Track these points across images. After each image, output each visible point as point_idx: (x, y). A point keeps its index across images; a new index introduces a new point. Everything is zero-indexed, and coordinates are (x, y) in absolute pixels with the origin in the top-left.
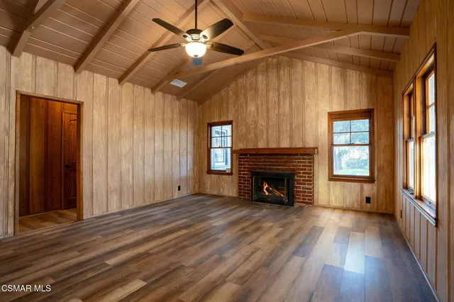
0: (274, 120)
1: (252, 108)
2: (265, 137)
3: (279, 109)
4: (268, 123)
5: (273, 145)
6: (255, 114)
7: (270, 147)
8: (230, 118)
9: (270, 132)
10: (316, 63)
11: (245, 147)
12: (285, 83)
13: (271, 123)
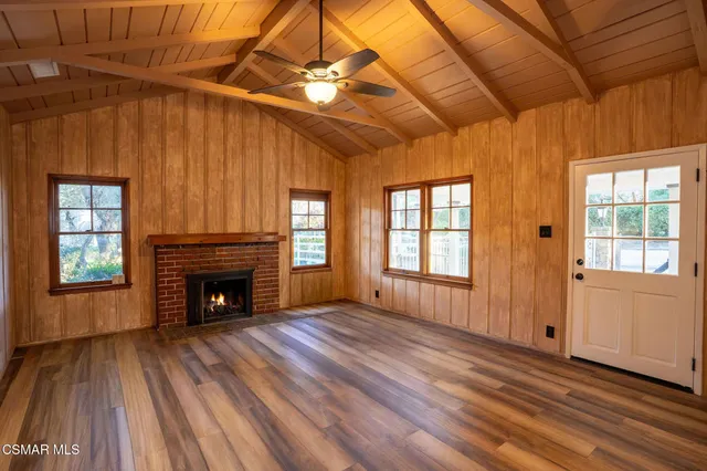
0: (216, 188)
1: (175, 162)
2: (201, 214)
3: (225, 172)
4: (206, 192)
5: (215, 229)
6: (182, 173)
7: (210, 231)
8: (122, 174)
9: (210, 208)
10: (278, 121)
11: (160, 232)
12: (235, 135)
13: (212, 194)
